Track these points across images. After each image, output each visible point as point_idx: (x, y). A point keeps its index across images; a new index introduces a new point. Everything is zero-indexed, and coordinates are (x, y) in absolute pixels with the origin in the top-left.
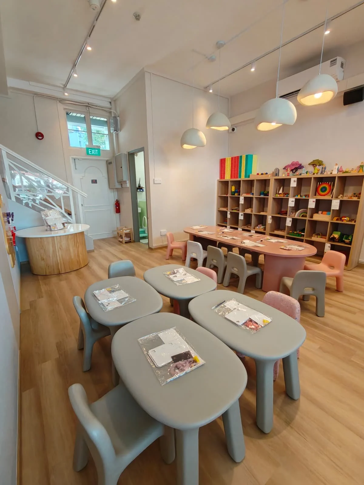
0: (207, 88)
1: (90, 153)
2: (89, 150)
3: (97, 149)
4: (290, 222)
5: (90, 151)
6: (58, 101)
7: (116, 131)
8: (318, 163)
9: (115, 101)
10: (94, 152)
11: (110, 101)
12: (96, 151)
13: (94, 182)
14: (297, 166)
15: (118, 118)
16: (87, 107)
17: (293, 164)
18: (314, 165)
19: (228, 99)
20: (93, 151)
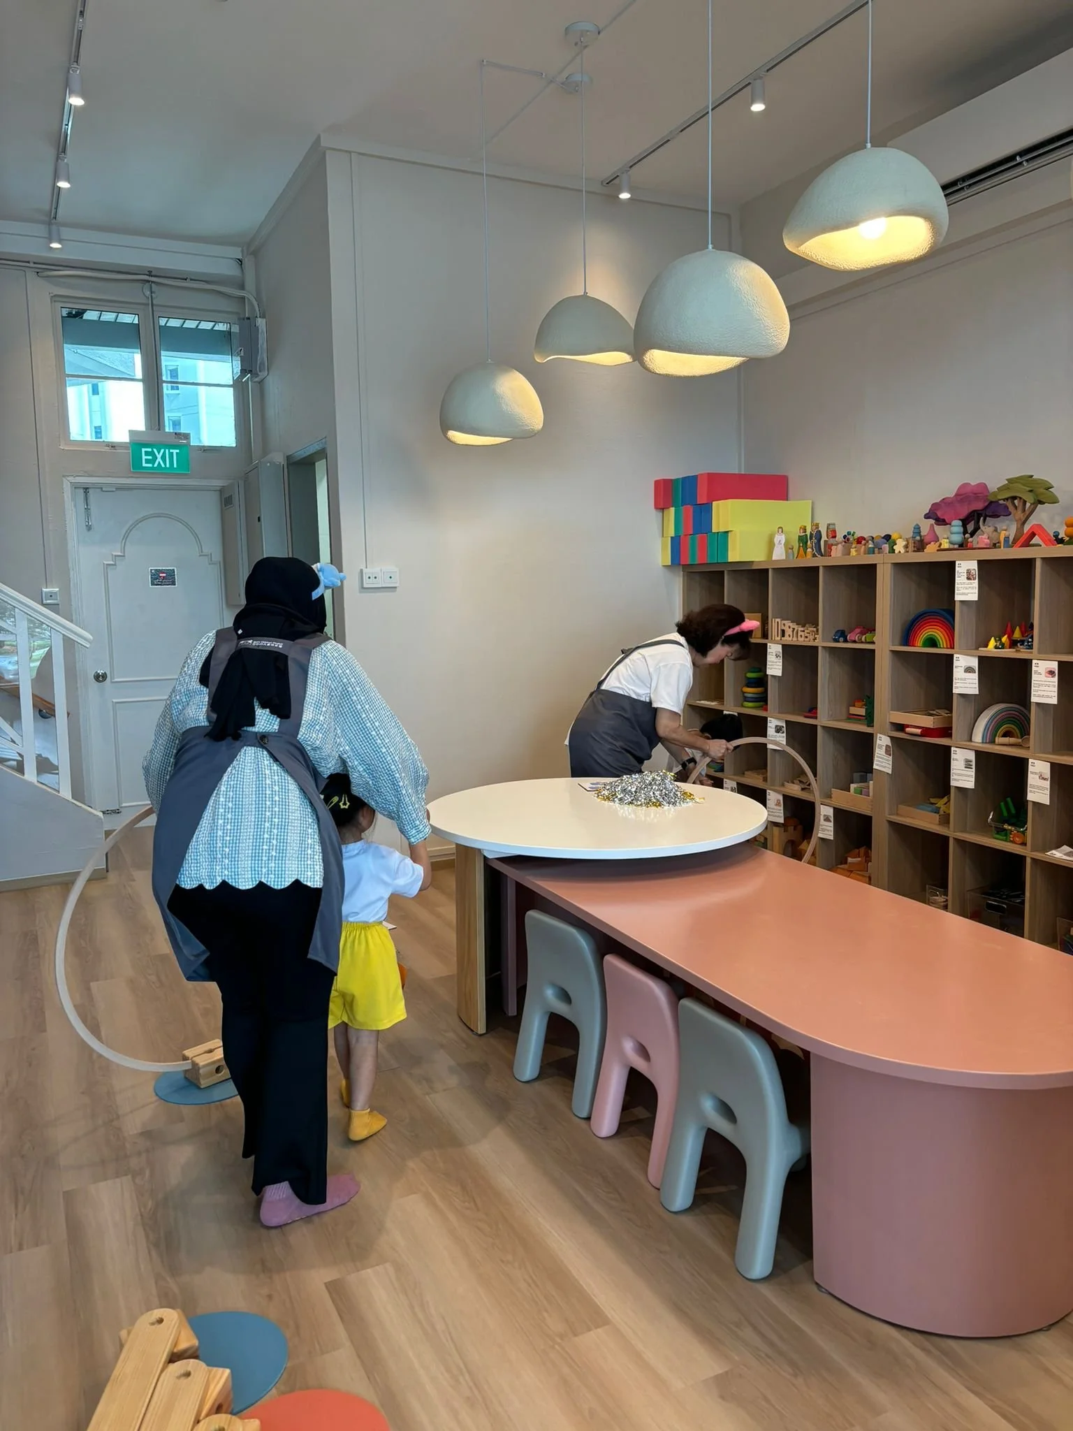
0: (613, 183)
1: (144, 465)
2: (144, 450)
3: (175, 447)
4: (968, 766)
5: (147, 453)
6: (30, 275)
7: (250, 372)
8: (1031, 491)
9: (255, 253)
10: (163, 457)
11: (240, 257)
12: (171, 455)
13: (163, 578)
14: (979, 506)
15: (261, 322)
16: (147, 285)
17: (964, 495)
18: (1016, 502)
19: (728, 216)
20: (159, 456)
